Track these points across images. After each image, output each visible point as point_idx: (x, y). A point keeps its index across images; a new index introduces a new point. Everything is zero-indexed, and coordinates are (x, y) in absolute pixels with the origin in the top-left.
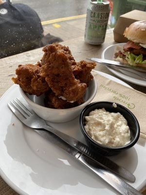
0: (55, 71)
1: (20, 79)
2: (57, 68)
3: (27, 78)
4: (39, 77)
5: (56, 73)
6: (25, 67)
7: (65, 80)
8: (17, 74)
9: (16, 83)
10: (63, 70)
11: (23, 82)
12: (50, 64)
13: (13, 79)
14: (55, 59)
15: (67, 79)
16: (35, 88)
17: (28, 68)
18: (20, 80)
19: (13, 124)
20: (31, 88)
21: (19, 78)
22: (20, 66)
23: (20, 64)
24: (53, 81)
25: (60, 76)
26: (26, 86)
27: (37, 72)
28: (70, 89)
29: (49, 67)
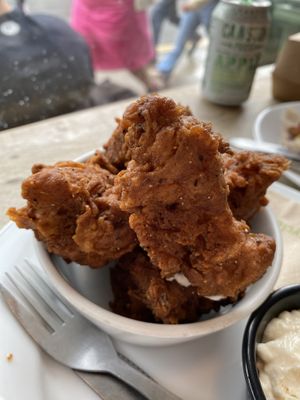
0: (167, 195)
1: (38, 215)
2: (177, 182)
3: (61, 212)
4: (103, 207)
5: (170, 200)
6: (55, 174)
7: (199, 223)
8: (26, 195)
9: (23, 224)
10: (199, 189)
11: (46, 226)
12: (152, 169)
13: (12, 212)
14: (174, 152)
15: (205, 220)
16: (87, 247)
17: (67, 178)
18: (34, 219)
19: (10, 358)
20: (72, 246)
21: (34, 211)
22: (38, 168)
23: (39, 162)
24: (155, 228)
25: (183, 211)
26: (56, 238)
27: (96, 190)
28: (219, 259)
29: (149, 180)
